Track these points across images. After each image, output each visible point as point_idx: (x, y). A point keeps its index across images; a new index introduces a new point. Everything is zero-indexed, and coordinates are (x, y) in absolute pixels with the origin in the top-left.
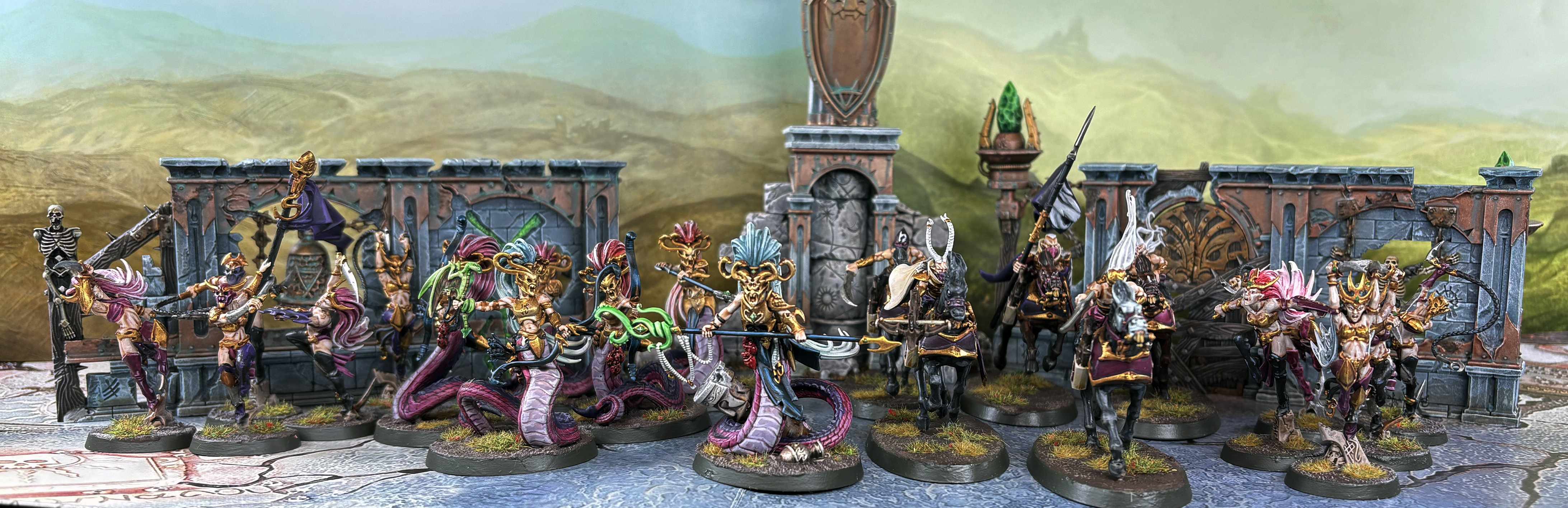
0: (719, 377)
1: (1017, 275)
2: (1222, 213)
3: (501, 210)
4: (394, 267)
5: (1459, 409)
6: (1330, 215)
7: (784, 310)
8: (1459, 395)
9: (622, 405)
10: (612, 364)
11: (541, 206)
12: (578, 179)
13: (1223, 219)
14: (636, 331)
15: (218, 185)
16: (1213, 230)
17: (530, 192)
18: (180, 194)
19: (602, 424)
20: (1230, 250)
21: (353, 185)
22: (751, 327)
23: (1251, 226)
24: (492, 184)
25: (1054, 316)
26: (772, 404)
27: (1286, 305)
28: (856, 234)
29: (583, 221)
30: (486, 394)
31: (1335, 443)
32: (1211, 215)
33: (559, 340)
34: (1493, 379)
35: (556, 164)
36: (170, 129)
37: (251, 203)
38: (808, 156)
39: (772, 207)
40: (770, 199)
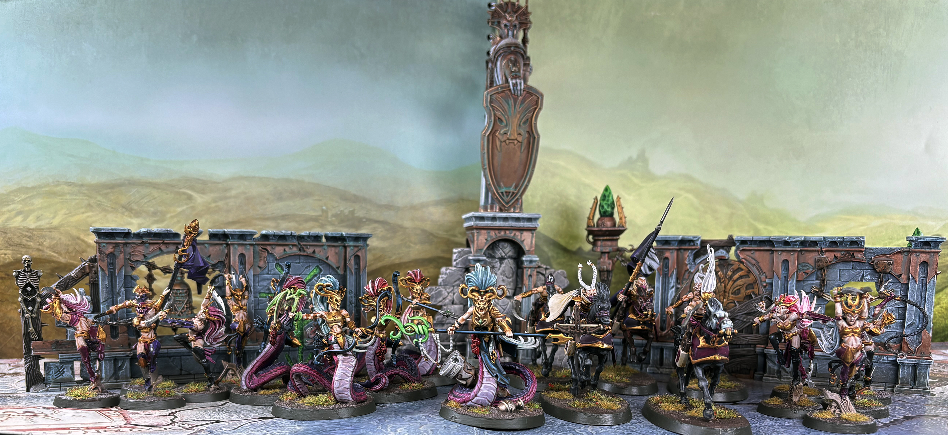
0: (456, 360)
1: (621, 302)
2: (742, 266)
3: (296, 263)
4: (237, 296)
5: (892, 385)
6: (810, 267)
7: (499, 317)
8: (892, 376)
9: (388, 380)
10: (380, 355)
11: (320, 261)
12: (342, 244)
13: (742, 270)
14: (407, 331)
15: (126, 244)
16: (736, 276)
17: (314, 252)
18: (103, 250)
19: (374, 391)
20: (747, 289)
21: (207, 245)
22: (478, 328)
23: (760, 274)
24: (291, 246)
25: (646, 328)
26: (491, 376)
27: (802, 317)
28: (511, 280)
29: (345, 271)
30: (309, 371)
31: (833, 400)
32: (735, 267)
33: (356, 337)
34: (915, 366)
35: (330, 235)
36: (83, 213)
37: (144, 256)
38: (483, 231)
39: (458, 263)
40: (457, 258)
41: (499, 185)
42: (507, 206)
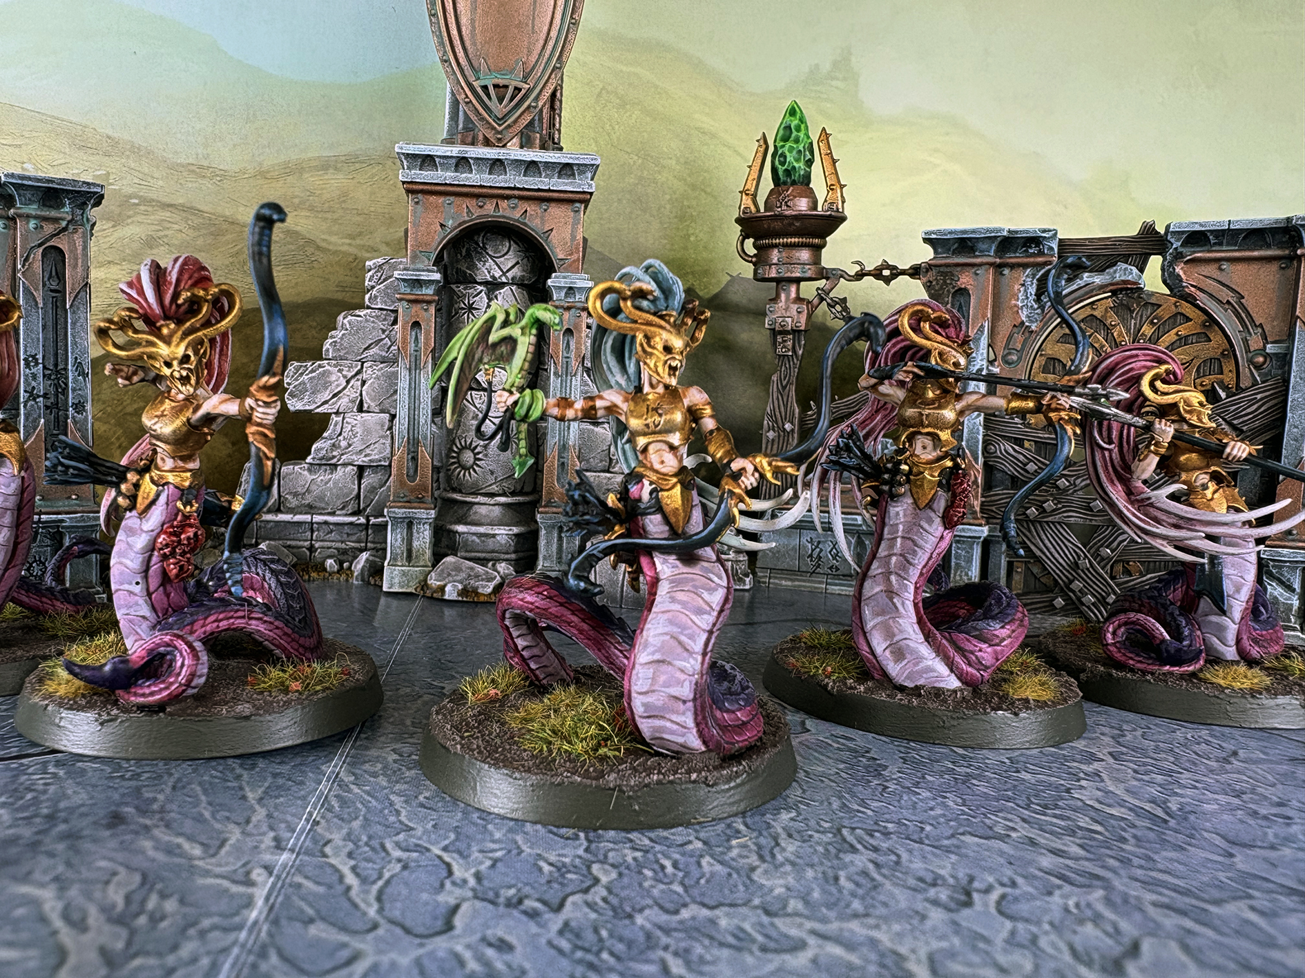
2: (1186, 308)
16: (1170, 337)
20: (1199, 374)
23: (1246, 330)
29: (15, 292)
32: (1165, 311)
38: (432, 199)
39: (376, 297)
40: (372, 283)
41: (476, 64)
42: (500, 129)
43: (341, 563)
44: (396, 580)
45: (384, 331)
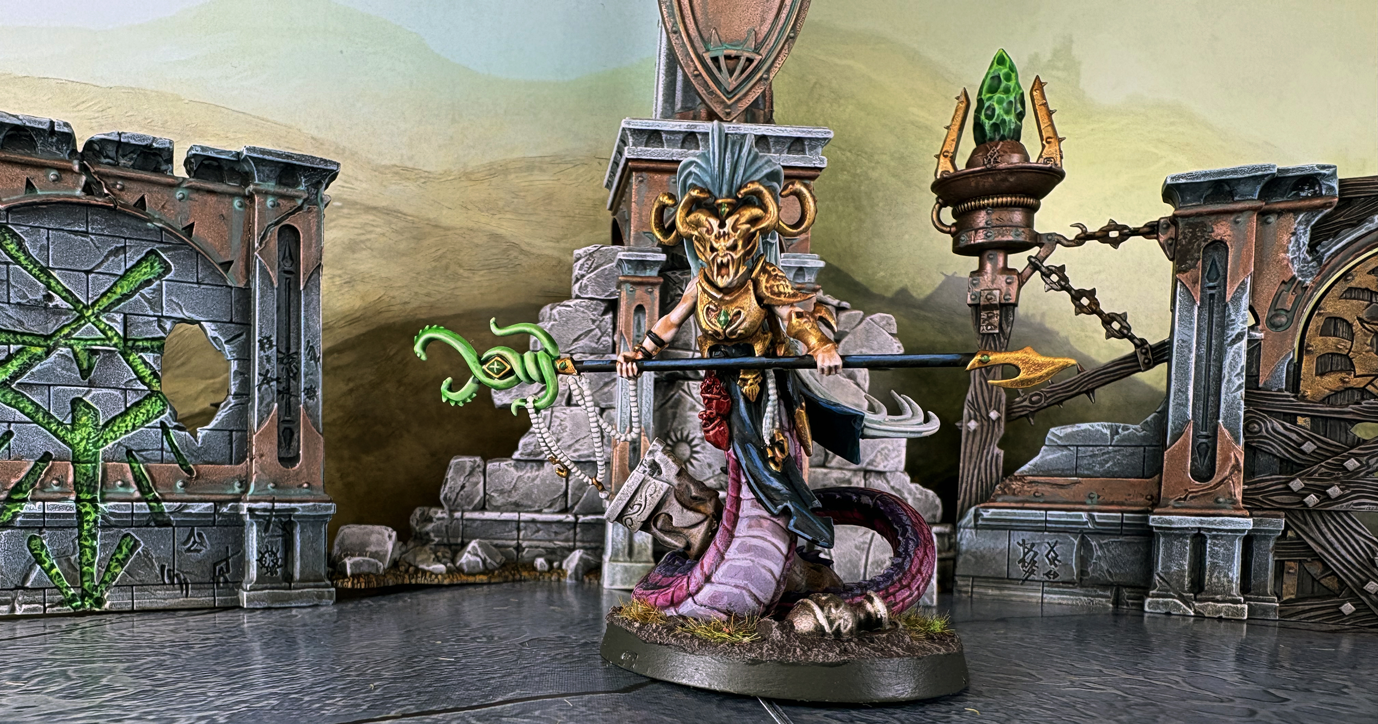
3: (76, 233)
11: (163, 234)
12: (239, 185)
24: (53, 173)
29: (249, 275)
35: (198, 151)
38: (657, 177)
39: (586, 286)
40: (582, 272)
41: (706, 36)
42: (729, 102)
43: (550, 562)
44: (618, 577)
45: (594, 321)
